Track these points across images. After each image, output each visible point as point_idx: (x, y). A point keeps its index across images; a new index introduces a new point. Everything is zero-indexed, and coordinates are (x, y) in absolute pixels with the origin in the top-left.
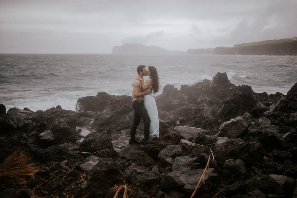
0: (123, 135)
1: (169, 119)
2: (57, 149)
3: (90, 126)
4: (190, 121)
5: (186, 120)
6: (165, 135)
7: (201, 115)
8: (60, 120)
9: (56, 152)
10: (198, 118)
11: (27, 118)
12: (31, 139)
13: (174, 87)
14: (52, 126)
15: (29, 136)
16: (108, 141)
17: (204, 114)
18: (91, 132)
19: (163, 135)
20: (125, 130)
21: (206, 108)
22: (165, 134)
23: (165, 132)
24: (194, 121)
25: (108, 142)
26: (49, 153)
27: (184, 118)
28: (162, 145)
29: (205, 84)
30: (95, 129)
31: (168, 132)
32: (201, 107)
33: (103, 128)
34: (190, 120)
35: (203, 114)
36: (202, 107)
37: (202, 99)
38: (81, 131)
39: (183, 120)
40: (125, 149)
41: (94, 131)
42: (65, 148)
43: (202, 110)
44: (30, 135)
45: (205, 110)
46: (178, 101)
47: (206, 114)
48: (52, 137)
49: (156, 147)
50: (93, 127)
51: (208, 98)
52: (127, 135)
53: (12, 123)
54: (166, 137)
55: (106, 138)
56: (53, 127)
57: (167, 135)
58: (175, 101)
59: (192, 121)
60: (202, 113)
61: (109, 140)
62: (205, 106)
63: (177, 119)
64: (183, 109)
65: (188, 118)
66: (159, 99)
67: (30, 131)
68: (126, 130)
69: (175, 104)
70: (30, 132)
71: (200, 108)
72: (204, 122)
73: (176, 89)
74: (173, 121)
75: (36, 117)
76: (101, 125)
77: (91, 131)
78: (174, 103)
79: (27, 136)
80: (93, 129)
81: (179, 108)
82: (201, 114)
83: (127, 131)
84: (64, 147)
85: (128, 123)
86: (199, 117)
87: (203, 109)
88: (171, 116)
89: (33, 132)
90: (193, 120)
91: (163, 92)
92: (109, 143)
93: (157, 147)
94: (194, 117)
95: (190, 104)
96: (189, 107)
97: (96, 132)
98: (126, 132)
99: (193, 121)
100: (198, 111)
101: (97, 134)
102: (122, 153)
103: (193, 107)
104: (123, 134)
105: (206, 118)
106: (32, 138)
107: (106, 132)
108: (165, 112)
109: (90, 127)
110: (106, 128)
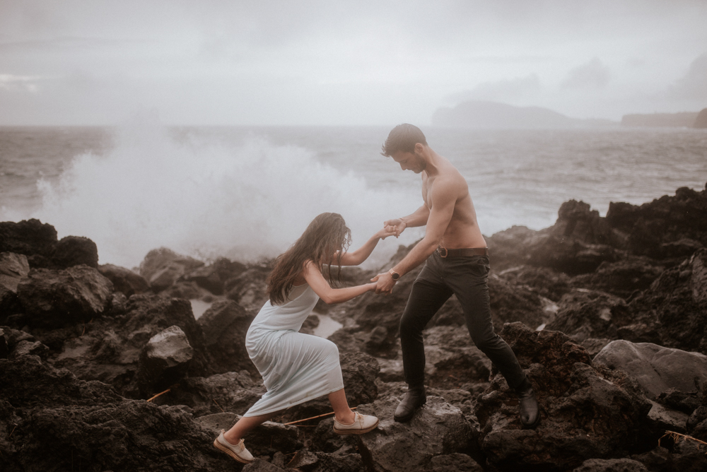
0: (432, 344)
1: (576, 300)
2: (153, 414)
3: (343, 307)
4: (646, 311)
5: (631, 309)
6: (574, 397)
7: (682, 297)
8: (260, 287)
9: (146, 424)
10: (672, 303)
11: (186, 277)
12: (133, 351)
13: (588, 206)
14: (220, 307)
15: (125, 341)
16: (362, 377)
17: (696, 293)
18: (344, 326)
19: (562, 394)
20: (439, 328)
21: (702, 273)
22: (573, 391)
23: (573, 379)
24: (658, 312)
25: (364, 381)
26: (108, 433)
27: (624, 302)
28: (560, 441)
29: (681, 201)
30: (356, 317)
31: (587, 384)
32: (682, 270)
33: (377, 317)
34: (644, 308)
35: (691, 292)
36: (686, 271)
37: (672, 245)
38: (318, 321)
39: (620, 307)
40: (402, 442)
41: (351, 324)
42: (222, 392)
43: (687, 278)
44: (131, 336)
45: (695, 280)
46: (599, 246)
47: (700, 294)
48: (184, 351)
49: (531, 448)
50: (352, 312)
51: (692, 241)
52: (445, 346)
53: (88, 296)
54: (577, 403)
55: (357, 369)
56: (222, 309)
57: (580, 396)
58: (593, 246)
59: (651, 313)
60: (686, 288)
61: (366, 374)
62: (697, 267)
63: (602, 303)
64: (615, 271)
65: (638, 301)
66: (545, 238)
67: (135, 323)
68: (443, 328)
69: (591, 256)
70: (133, 327)
71: (678, 274)
72: (694, 318)
73: (596, 213)
74: (591, 309)
75: (208, 277)
76: (373, 309)
77: (343, 322)
78: (589, 252)
79: (119, 341)
80: (351, 316)
81: (604, 266)
82: (684, 294)
83: (445, 332)
84: (221, 388)
85: (451, 308)
86: (677, 302)
87: (691, 274)
88: (581, 290)
89: (143, 326)
90: (655, 308)
91: (558, 221)
92: (364, 385)
93: (538, 448)
94: (660, 301)
95: (636, 257)
96: (634, 265)
97: (358, 326)
98: (441, 334)
99: (654, 311)
100: (673, 283)
101: (360, 333)
102: (385, 456)
103: (647, 265)
104: (432, 340)
105: (700, 305)
106: (136, 347)
107: (383, 329)
108: (563, 276)
109: (343, 312)
110: (387, 318)
